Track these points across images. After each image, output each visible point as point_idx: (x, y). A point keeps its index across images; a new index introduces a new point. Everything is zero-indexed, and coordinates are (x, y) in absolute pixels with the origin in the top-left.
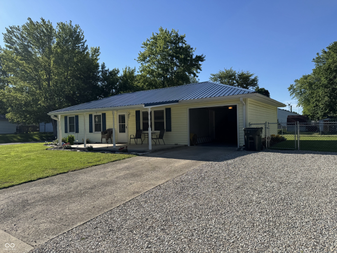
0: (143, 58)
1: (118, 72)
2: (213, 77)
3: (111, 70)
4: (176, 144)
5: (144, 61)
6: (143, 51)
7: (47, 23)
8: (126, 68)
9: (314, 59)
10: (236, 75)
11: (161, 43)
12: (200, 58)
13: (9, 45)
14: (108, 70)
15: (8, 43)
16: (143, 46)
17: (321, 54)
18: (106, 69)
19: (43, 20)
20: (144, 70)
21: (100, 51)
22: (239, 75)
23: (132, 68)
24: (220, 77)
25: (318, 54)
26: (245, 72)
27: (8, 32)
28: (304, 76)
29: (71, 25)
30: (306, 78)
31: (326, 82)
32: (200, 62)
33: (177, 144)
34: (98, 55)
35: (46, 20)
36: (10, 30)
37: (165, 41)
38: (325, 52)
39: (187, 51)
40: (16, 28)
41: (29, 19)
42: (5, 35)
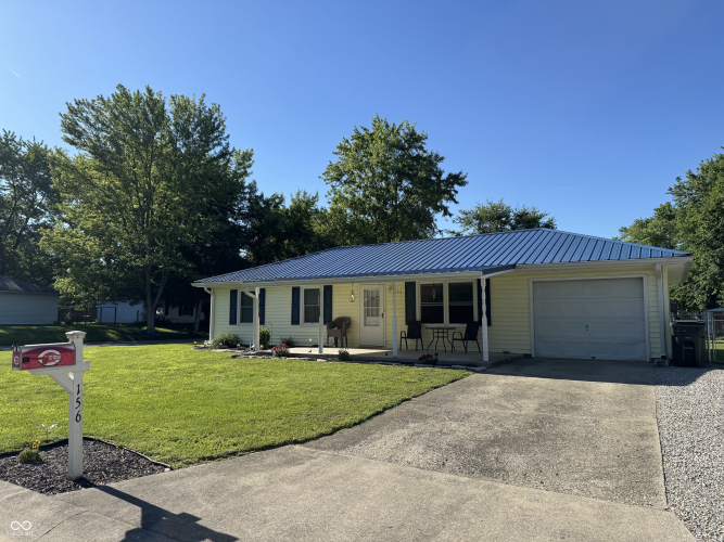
0: (337, 174)
1: (282, 200)
2: (462, 216)
3: (267, 196)
4: (504, 353)
5: (338, 180)
6: (336, 160)
7: (155, 97)
8: (298, 194)
9: (671, 189)
10: (512, 214)
11: (377, 148)
12: (457, 179)
13: (70, 136)
14: (262, 196)
15: (71, 133)
16: (337, 150)
17: (685, 179)
18: (258, 194)
19: (149, 91)
20: (340, 199)
21: (252, 158)
22: (518, 216)
23: (311, 194)
24: (478, 217)
25: (678, 179)
26: (530, 211)
27: (71, 111)
28: (637, 222)
29: (201, 103)
30: (642, 224)
31: (709, 235)
32: (456, 187)
33: (508, 353)
34: (250, 166)
35: (155, 91)
36: (76, 107)
37: (387, 142)
38: (694, 177)
39: (431, 163)
40: (88, 104)
41: (120, 86)
42: (65, 117)
